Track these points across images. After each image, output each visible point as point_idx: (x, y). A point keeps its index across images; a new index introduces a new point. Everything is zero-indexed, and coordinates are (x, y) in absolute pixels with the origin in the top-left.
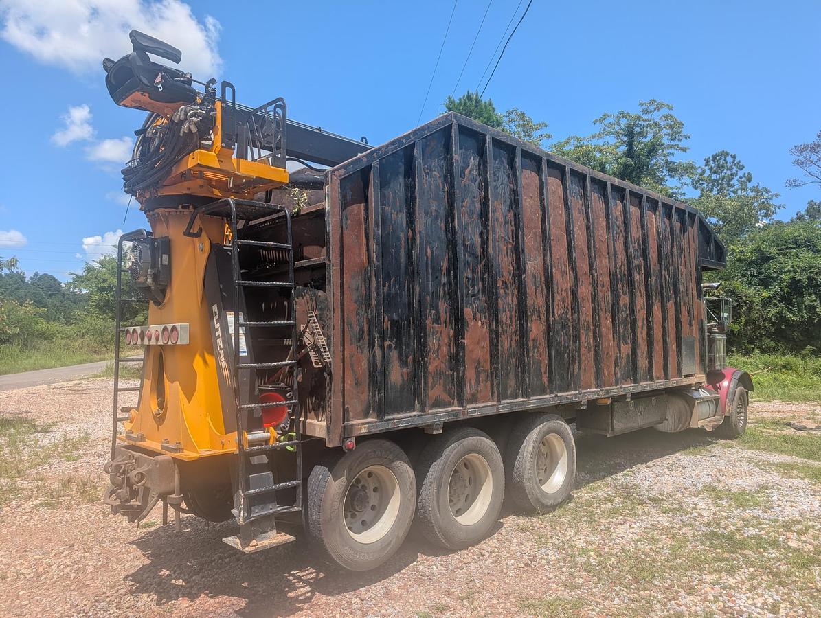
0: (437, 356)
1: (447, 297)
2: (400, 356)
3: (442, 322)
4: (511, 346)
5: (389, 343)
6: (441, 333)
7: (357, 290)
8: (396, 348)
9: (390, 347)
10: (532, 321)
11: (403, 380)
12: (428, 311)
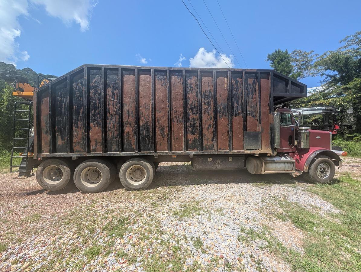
0: (77, 138)
1: (82, 120)
2: (62, 138)
3: (79, 128)
4: (114, 135)
5: (57, 134)
6: (79, 131)
7: (46, 120)
8: (60, 135)
9: (58, 135)
10: (126, 127)
11: (63, 144)
12: (73, 125)
